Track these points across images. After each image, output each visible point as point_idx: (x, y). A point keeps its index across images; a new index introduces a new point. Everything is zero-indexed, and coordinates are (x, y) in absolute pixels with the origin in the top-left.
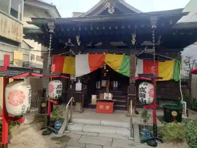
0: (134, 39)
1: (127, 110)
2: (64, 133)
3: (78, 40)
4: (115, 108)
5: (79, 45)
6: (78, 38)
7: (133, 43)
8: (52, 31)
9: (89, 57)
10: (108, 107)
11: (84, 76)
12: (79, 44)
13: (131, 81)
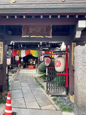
0: (39, 46)
3: (22, 46)
5: (22, 47)
8: (14, 44)
10: (32, 67)
11: (24, 57)
13: (38, 59)
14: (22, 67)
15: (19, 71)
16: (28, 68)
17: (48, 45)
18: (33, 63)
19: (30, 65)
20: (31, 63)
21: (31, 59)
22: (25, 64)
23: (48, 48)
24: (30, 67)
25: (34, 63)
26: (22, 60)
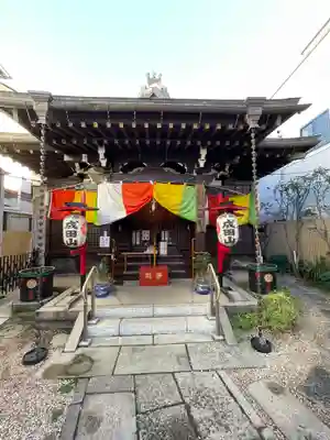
1: (191, 277)
2: (78, 347)
3: (102, 156)
4: (171, 276)
7: (202, 165)
8: (43, 121)
9: (123, 187)
10: (159, 275)
13: (198, 229)
16: (135, 277)
24: (148, 275)
25: (164, 250)
26: (105, 241)
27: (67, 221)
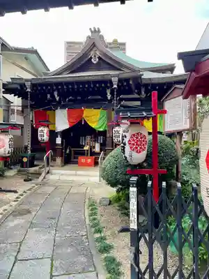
0: (109, 94)
2: (42, 180)
6: (56, 94)
7: (109, 98)
10: (89, 161)
11: (64, 131)
12: (57, 99)
13: (108, 135)
14: (59, 160)
15: (48, 173)
16: (76, 163)
17: (139, 93)
18: (94, 147)
19: (83, 153)
20: (86, 148)
21: (88, 138)
22: (70, 151)
23: (138, 103)
24: (83, 160)
25: (97, 149)
26: (59, 141)
27: (40, 129)
